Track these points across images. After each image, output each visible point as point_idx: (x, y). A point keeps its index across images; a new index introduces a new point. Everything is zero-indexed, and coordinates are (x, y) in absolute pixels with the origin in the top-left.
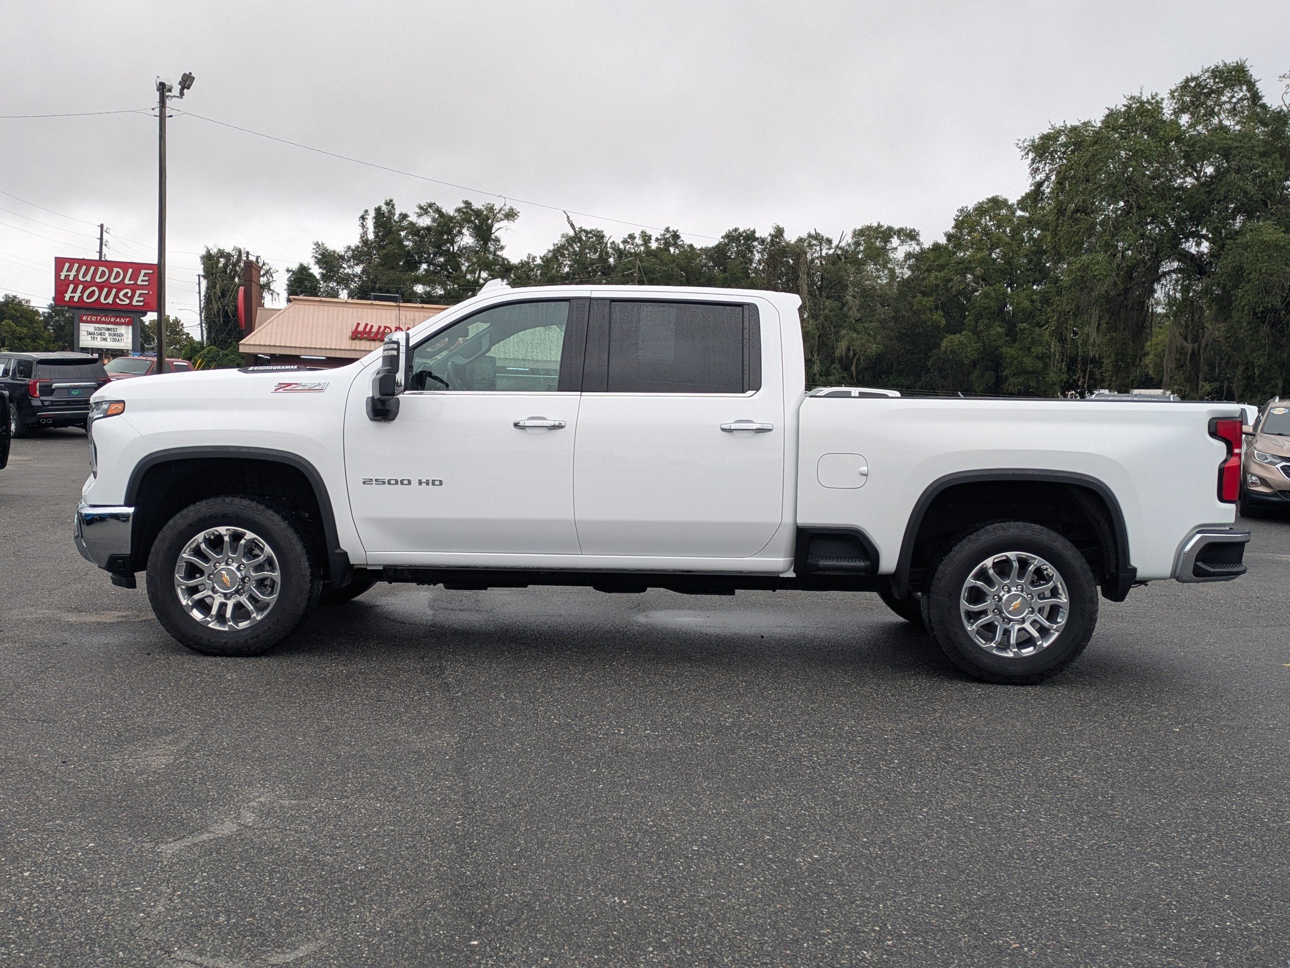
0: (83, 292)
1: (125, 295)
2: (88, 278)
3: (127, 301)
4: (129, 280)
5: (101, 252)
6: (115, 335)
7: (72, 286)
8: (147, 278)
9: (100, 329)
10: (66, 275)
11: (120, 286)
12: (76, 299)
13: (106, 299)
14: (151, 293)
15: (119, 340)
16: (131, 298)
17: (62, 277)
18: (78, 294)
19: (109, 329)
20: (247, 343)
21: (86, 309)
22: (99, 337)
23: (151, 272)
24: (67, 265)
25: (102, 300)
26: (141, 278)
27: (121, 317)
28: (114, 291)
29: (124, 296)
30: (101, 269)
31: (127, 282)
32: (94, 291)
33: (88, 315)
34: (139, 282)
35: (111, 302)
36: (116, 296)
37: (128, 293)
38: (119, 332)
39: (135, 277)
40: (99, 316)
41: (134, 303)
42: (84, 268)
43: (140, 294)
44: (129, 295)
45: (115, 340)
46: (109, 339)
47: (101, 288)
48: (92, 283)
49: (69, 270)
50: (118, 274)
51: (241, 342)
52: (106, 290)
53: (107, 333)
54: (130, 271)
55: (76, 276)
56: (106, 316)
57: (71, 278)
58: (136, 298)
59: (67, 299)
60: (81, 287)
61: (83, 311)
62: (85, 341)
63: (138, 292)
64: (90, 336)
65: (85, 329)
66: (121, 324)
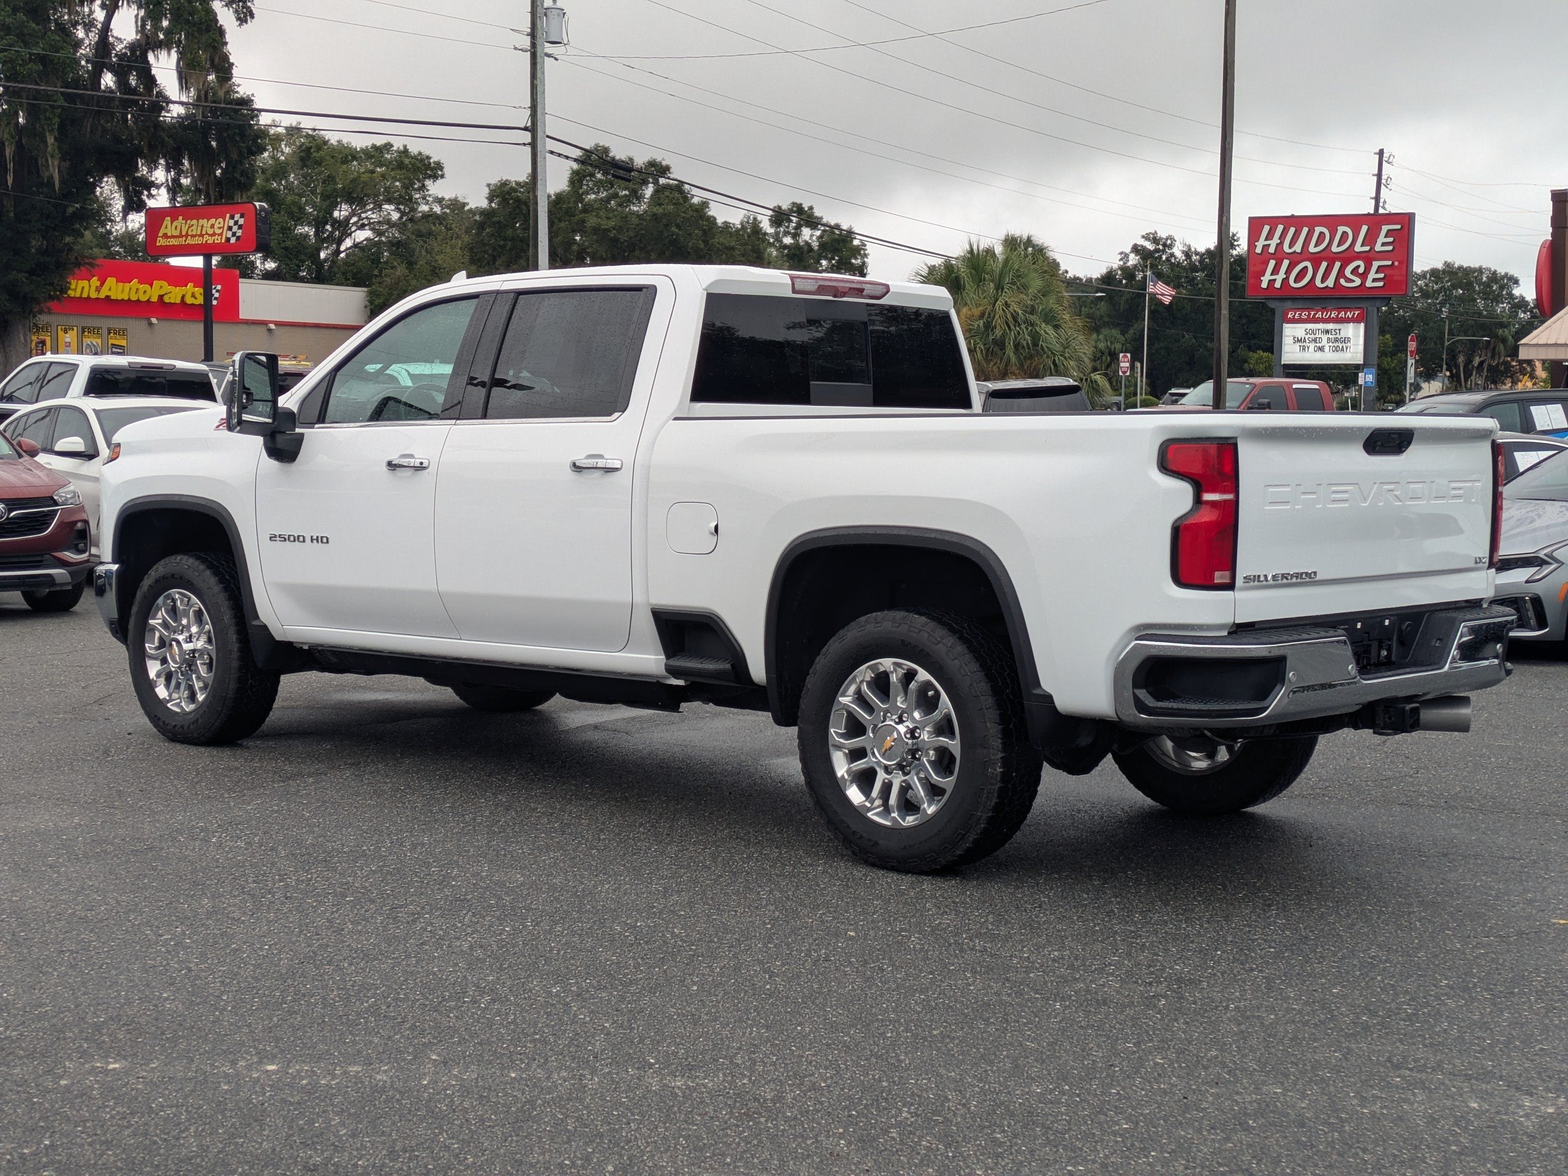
0: (1288, 272)
1: (1355, 271)
2: (1298, 248)
3: (1358, 282)
4: (1362, 246)
5: (1377, 198)
6: (1336, 340)
7: (1272, 263)
8: (1391, 240)
9: (1313, 332)
10: (1264, 246)
11: (1347, 257)
12: (1278, 285)
13: (1323, 280)
14: (1396, 263)
15: (1342, 350)
16: (1364, 276)
17: (1258, 250)
18: (1281, 275)
19: (1327, 332)
20: (1534, 342)
21: (1294, 299)
22: (1312, 346)
23: (1399, 227)
24: (1267, 228)
25: (1318, 284)
26: (1382, 239)
27: (1346, 309)
28: (1338, 265)
29: (1352, 273)
30: (1318, 230)
31: (1358, 248)
32: (1306, 268)
33: (1295, 310)
34: (1378, 248)
35: (1331, 285)
36: (1341, 274)
37: (1358, 267)
38: (1343, 334)
39: (1370, 239)
40: (1312, 309)
41: (1369, 284)
42: (1292, 230)
43: (1379, 267)
44: (1361, 270)
45: (1336, 349)
46: (1327, 349)
47: (1316, 260)
48: (1304, 254)
49: (1269, 236)
50: (1345, 235)
51: (1523, 342)
52: (1324, 264)
53: (1325, 337)
54: (1365, 228)
55: (1279, 246)
56: (1324, 309)
57: (1272, 250)
58: (1372, 275)
59: (1264, 285)
60: (1286, 263)
61: (1289, 304)
62: (1292, 353)
63: (1376, 264)
64: (1298, 344)
65: (1291, 332)
66: (1347, 321)
